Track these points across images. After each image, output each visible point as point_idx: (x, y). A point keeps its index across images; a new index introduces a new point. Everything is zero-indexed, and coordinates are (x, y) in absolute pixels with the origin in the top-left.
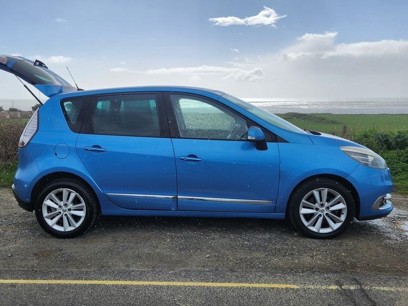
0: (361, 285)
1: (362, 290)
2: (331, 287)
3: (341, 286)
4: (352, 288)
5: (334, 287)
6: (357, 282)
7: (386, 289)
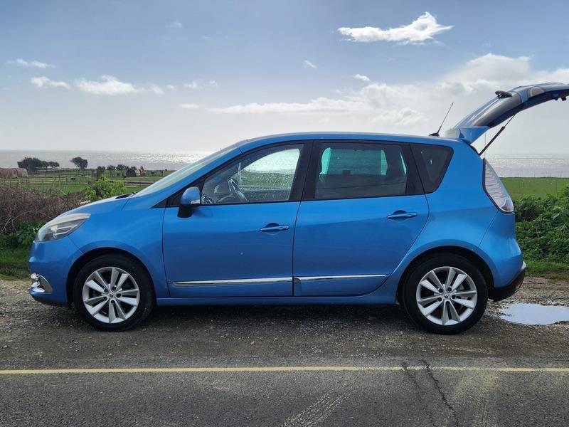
0: (428, 365)
1: (428, 370)
2: (394, 368)
3: (405, 367)
4: (417, 368)
5: (398, 368)
6: (425, 363)
7: (456, 369)
